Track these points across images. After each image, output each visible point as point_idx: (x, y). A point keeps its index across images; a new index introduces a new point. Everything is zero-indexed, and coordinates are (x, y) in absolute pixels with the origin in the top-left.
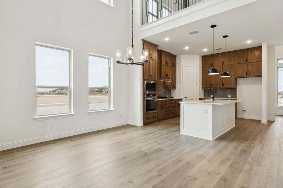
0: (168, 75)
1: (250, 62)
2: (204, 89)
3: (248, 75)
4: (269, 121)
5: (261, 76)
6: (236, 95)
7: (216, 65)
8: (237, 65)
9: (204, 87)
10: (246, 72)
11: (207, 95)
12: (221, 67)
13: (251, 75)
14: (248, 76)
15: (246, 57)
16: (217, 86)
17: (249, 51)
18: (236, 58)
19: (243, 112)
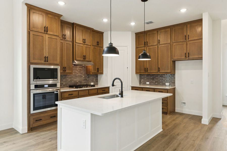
0: (87, 57)
1: (189, 40)
2: (140, 75)
3: (187, 57)
4: (213, 118)
5: (201, 58)
6: (175, 82)
7: (150, 45)
8: (175, 44)
9: (138, 72)
10: (185, 54)
11: (143, 81)
12: (156, 47)
13: (191, 57)
14: (187, 59)
15: (185, 34)
16: (152, 71)
17: (189, 26)
18: (173, 35)
19: (183, 104)
